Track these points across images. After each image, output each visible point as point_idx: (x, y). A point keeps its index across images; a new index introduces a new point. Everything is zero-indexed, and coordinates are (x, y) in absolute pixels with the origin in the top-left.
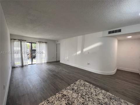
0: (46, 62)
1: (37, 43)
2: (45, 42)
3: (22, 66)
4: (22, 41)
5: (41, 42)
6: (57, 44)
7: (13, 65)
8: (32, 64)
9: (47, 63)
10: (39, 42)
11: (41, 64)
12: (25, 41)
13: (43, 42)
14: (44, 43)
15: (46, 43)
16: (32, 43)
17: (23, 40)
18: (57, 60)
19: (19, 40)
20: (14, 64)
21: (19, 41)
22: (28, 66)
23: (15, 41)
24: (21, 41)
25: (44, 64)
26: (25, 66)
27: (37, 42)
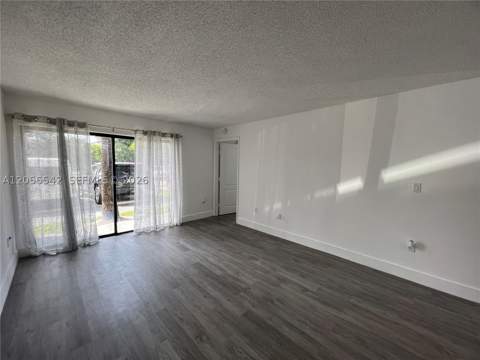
0: (176, 221)
1: (138, 136)
2: (172, 136)
3: (72, 249)
4: (66, 128)
5: (154, 133)
6: (219, 144)
7: (23, 247)
8: (116, 234)
9: (182, 225)
10: (145, 133)
11: (157, 232)
12: (83, 125)
13: (164, 135)
14: (170, 139)
15: (176, 137)
16: (113, 137)
17: (71, 124)
18: (221, 213)
19: (52, 121)
20: (28, 238)
21: (54, 127)
22: (97, 243)
23: (31, 125)
24: (61, 125)
25: (167, 230)
26: (85, 246)
27: (136, 131)
